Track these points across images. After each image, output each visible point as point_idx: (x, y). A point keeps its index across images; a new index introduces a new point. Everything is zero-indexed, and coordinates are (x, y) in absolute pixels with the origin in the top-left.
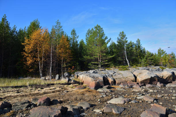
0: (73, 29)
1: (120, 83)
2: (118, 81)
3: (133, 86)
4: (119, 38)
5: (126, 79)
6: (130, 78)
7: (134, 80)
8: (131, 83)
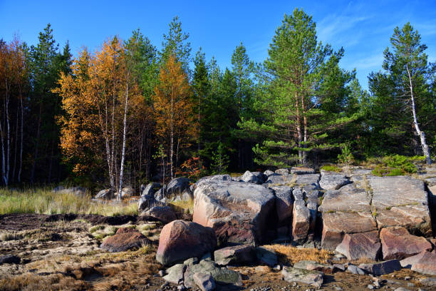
0: (239, 45)
1: (342, 234)
2: (336, 224)
3: (403, 263)
4: (392, 51)
5: (383, 216)
6: (405, 213)
7: (427, 224)
8: (398, 243)
